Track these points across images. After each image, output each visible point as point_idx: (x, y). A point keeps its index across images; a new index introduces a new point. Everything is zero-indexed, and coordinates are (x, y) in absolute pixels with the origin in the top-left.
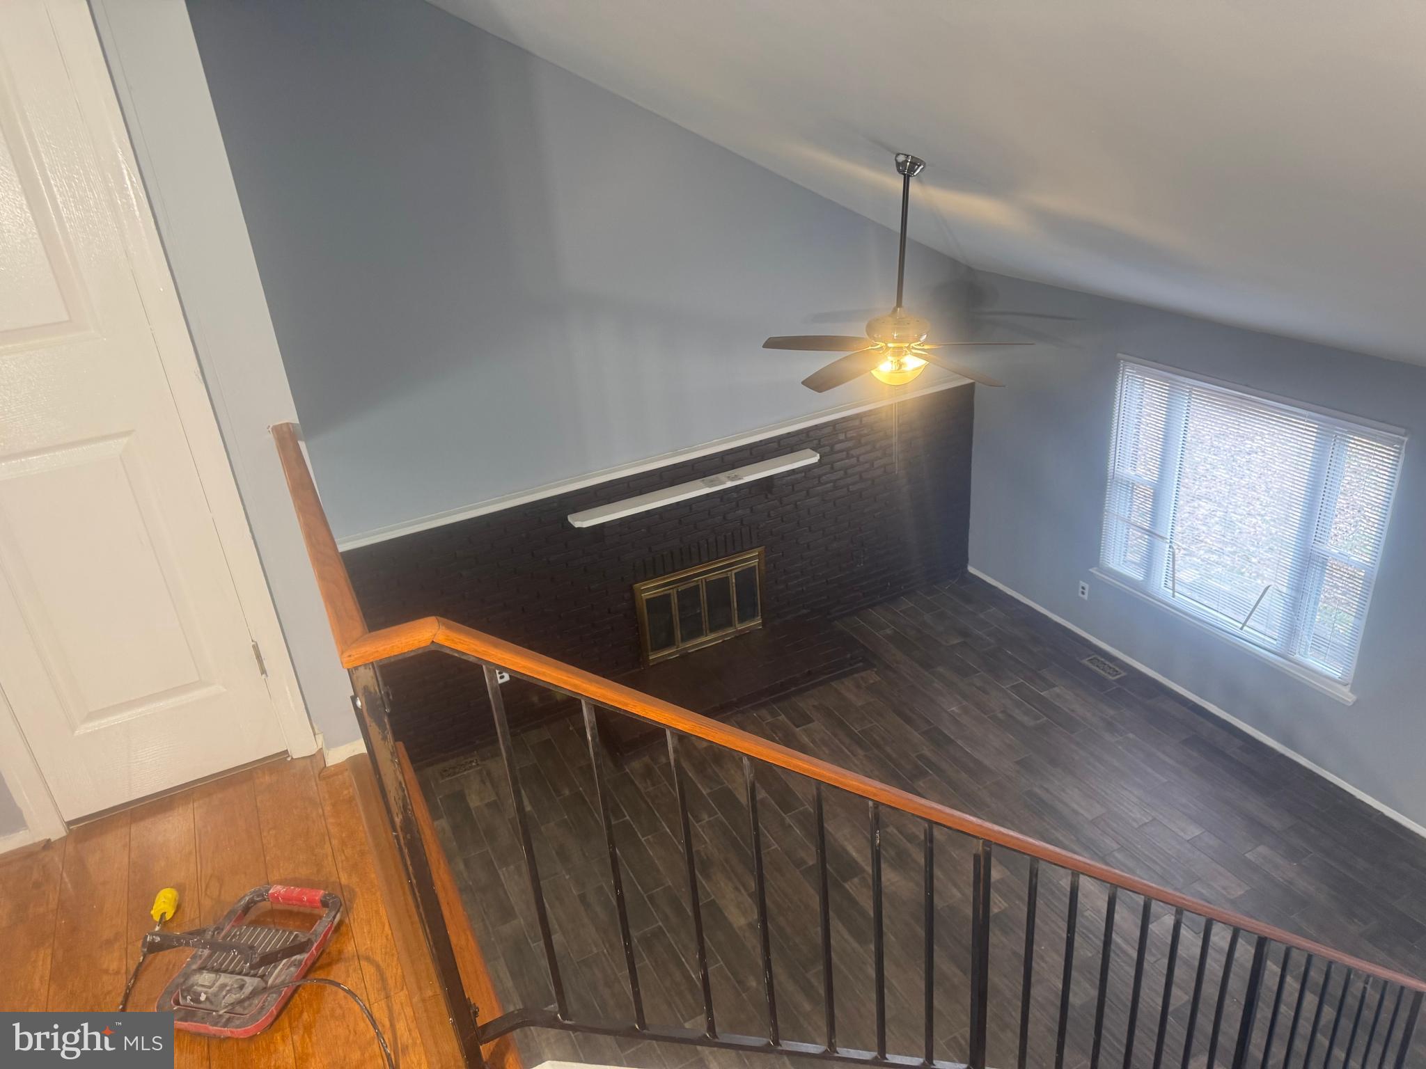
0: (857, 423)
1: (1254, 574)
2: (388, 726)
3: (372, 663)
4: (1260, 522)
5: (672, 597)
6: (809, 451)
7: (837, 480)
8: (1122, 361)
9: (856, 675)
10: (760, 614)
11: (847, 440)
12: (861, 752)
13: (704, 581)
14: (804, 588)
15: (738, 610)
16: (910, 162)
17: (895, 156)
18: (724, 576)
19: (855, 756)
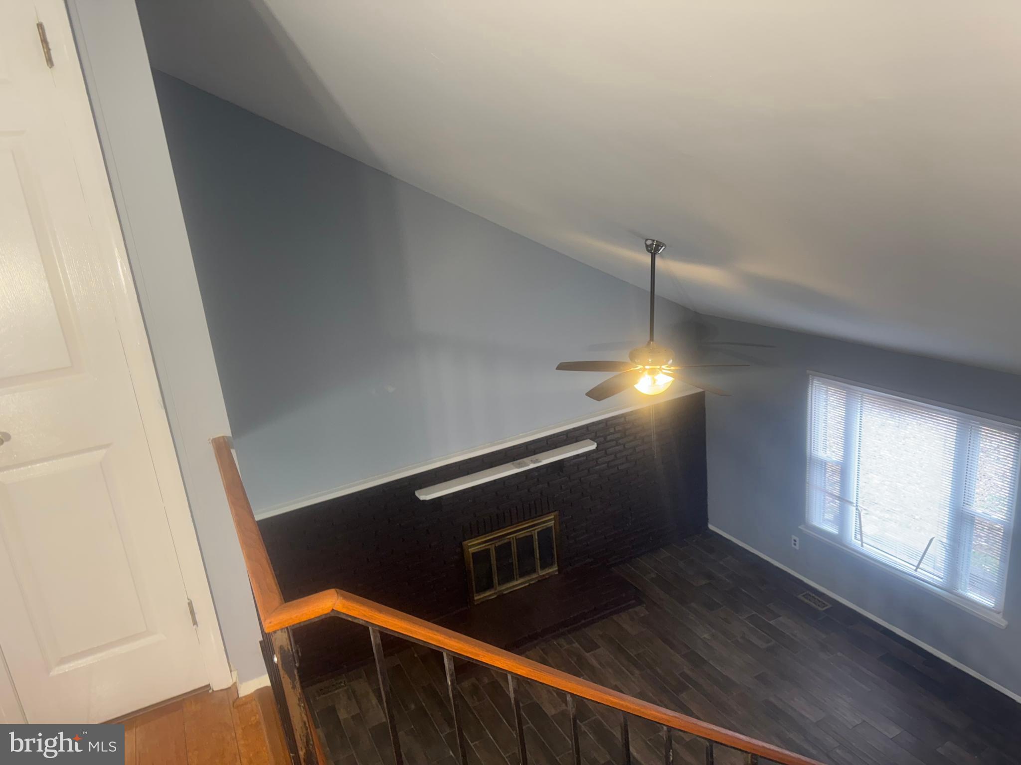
0: (622, 420)
1: (918, 528)
2: (297, 677)
3: (287, 628)
4: (918, 489)
5: (491, 551)
6: (589, 441)
7: (609, 461)
8: (810, 376)
9: (630, 610)
10: (556, 563)
11: (615, 432)
12: (637, 672)
13: (514, 538)
14: (589, 543)
15: (540, 560)
16: (656, 245)
17: (644, 241)
18: (529, 534)
19: (632, 675)
